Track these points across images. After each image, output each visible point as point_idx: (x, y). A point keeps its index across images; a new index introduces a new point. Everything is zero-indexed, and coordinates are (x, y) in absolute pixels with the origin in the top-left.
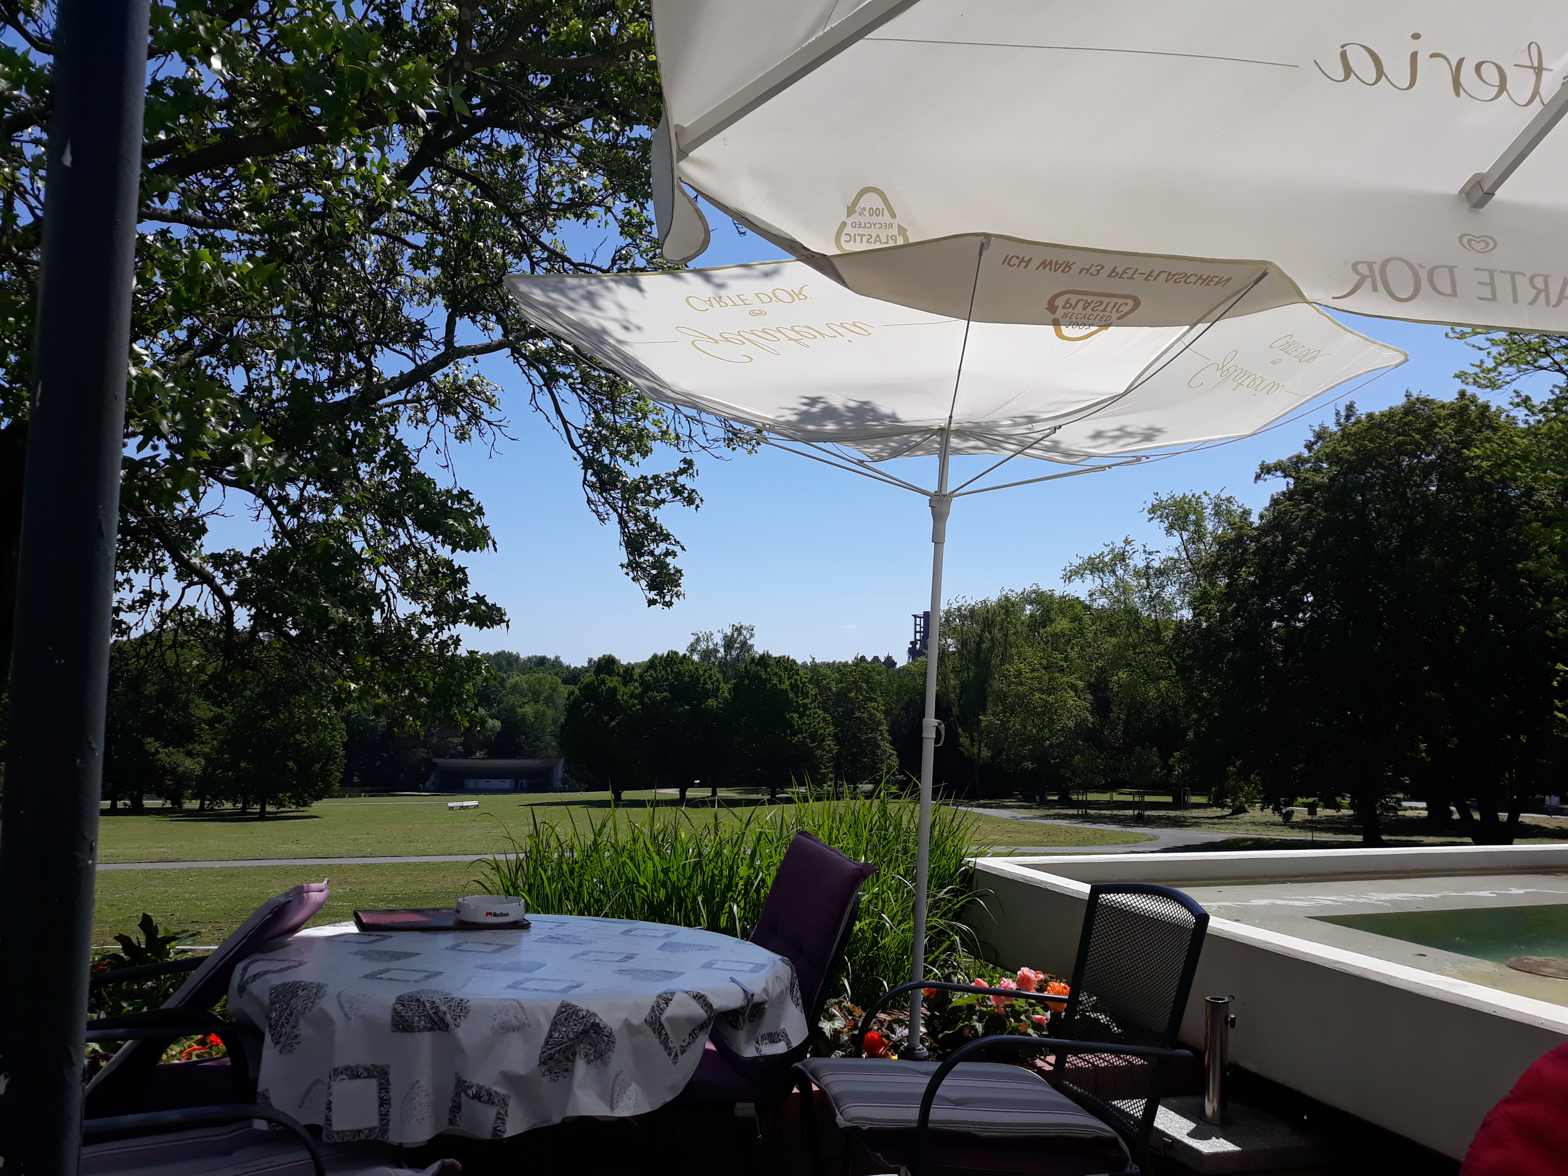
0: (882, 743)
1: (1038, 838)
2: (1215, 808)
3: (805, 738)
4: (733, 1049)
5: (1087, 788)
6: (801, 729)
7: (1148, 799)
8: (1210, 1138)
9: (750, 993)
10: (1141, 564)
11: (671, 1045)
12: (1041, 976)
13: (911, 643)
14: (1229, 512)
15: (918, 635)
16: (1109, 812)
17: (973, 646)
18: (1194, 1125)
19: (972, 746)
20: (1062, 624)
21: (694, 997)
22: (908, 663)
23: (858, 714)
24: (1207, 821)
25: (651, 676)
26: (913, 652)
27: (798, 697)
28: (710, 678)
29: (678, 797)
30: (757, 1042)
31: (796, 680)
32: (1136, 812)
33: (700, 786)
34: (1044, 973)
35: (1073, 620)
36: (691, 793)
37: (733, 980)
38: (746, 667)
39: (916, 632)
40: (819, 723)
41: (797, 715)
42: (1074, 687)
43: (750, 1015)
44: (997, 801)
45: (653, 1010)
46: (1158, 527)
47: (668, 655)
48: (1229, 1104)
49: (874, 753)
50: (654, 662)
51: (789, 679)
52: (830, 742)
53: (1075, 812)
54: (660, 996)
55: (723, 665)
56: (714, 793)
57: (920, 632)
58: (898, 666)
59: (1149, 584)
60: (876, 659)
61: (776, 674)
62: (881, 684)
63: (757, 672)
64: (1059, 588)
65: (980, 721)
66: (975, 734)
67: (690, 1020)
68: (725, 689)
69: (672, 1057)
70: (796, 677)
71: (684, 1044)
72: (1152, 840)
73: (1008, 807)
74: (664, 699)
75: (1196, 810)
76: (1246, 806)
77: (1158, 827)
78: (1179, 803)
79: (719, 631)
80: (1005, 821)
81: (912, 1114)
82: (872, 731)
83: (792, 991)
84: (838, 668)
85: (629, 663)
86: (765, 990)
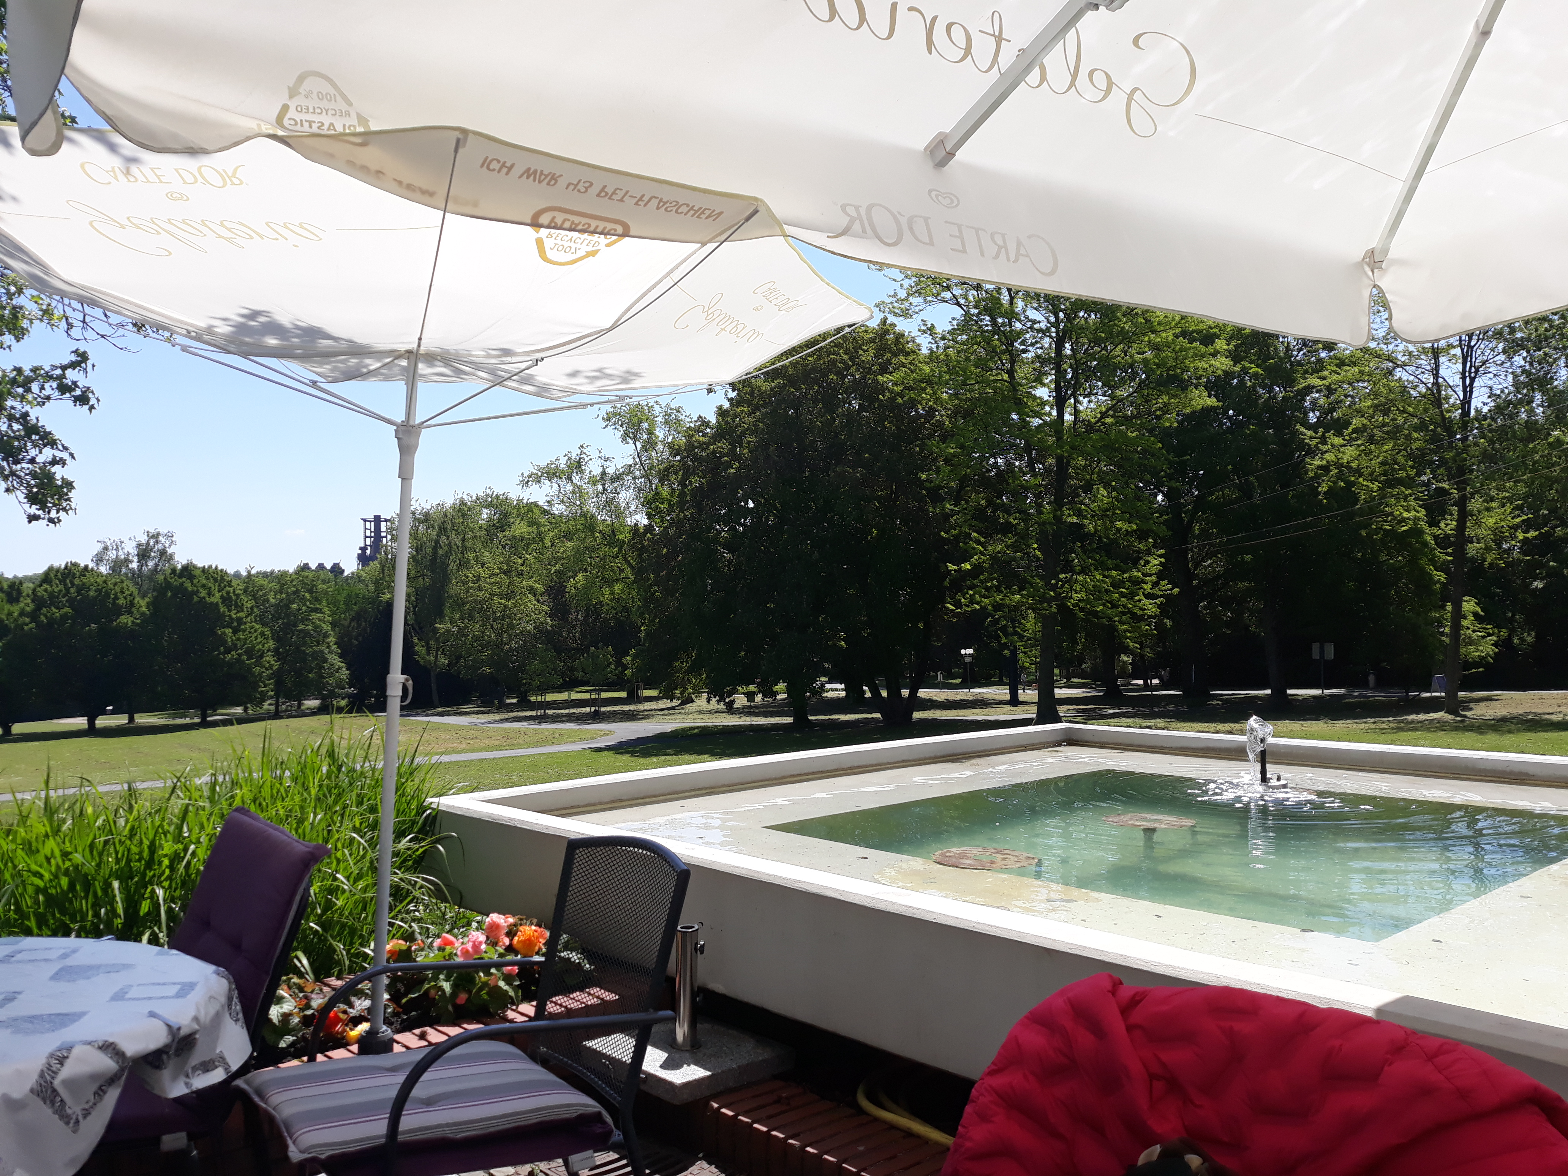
0: (329, 656)
1: (497, 743)
2: (665, 700)
3: (240, 655)
4: (156, 1092)
5: (544, 689)
6: (236, 645)
7: (604, 695)
8: (681, 1066)
9: (176, 1026)
10: (597, 471)
11: (69, 1111)
12: (511, 920)
13: (361, 548)
14: (678, 421)
15: (368, 540)
16: (567, 711)
17: (429, 550)
18: (666, 1055)
19: (429, 654)
20: (520, 528)
21: (100, 1048)
22: (358, 569)
23: (302, 627)
24: (658, 712)
25: (46, 590)
26: (363, 559)
27: (230, 611)
28: (122, 592)
29: (86, 726)
30: (187, 1076)
31: (228, 593)
32: (593, 709)
33: (113, 712)
34: (514, 916)
35: (531, 524)
36: (102, 722)
37: (152, 1015)
38: (165, 578)
39: (366, 537)
40: (256, 638)
41: (231, 630)
42: (532, 591)
43: (177, 1050)
44: (455, 708)
45: (42, 1075)
46: (614, 435)
47: (66, 567)
48: (699, 1026)
49: (321, 668)
50: (48, 576)
51: (219, 591)
52: (269, 658)
53: (534, 713)
54: (51, 1055)
55: (136, 577)
56: (131, 720)
57: (371, 537)
58: (346, 574)
59: (605, 489)
60: (321, 567)
61: (204, 586)
62: (326, 593)
63: (182, 584)
64: (515, 492)
65: (437, 629)
66: (432, 642)
67: (93, 1077)
68: (142, 604)
69: (71, 1125)
70: (228, 589)
71: (87, 1106)
72: (607, 735)
73: (466, 714)
74: (64, 617)
75: (649, 703)
76: (693, 696)
77: (614, 722)
78: (633, 698)
79: (130, 539)
80: (462, 728)
81: (377, 1128)
82: (318, 644)
83: (229, 1006)
84: (280, 578)
85: (15, 577)
86: (196, 1019)
